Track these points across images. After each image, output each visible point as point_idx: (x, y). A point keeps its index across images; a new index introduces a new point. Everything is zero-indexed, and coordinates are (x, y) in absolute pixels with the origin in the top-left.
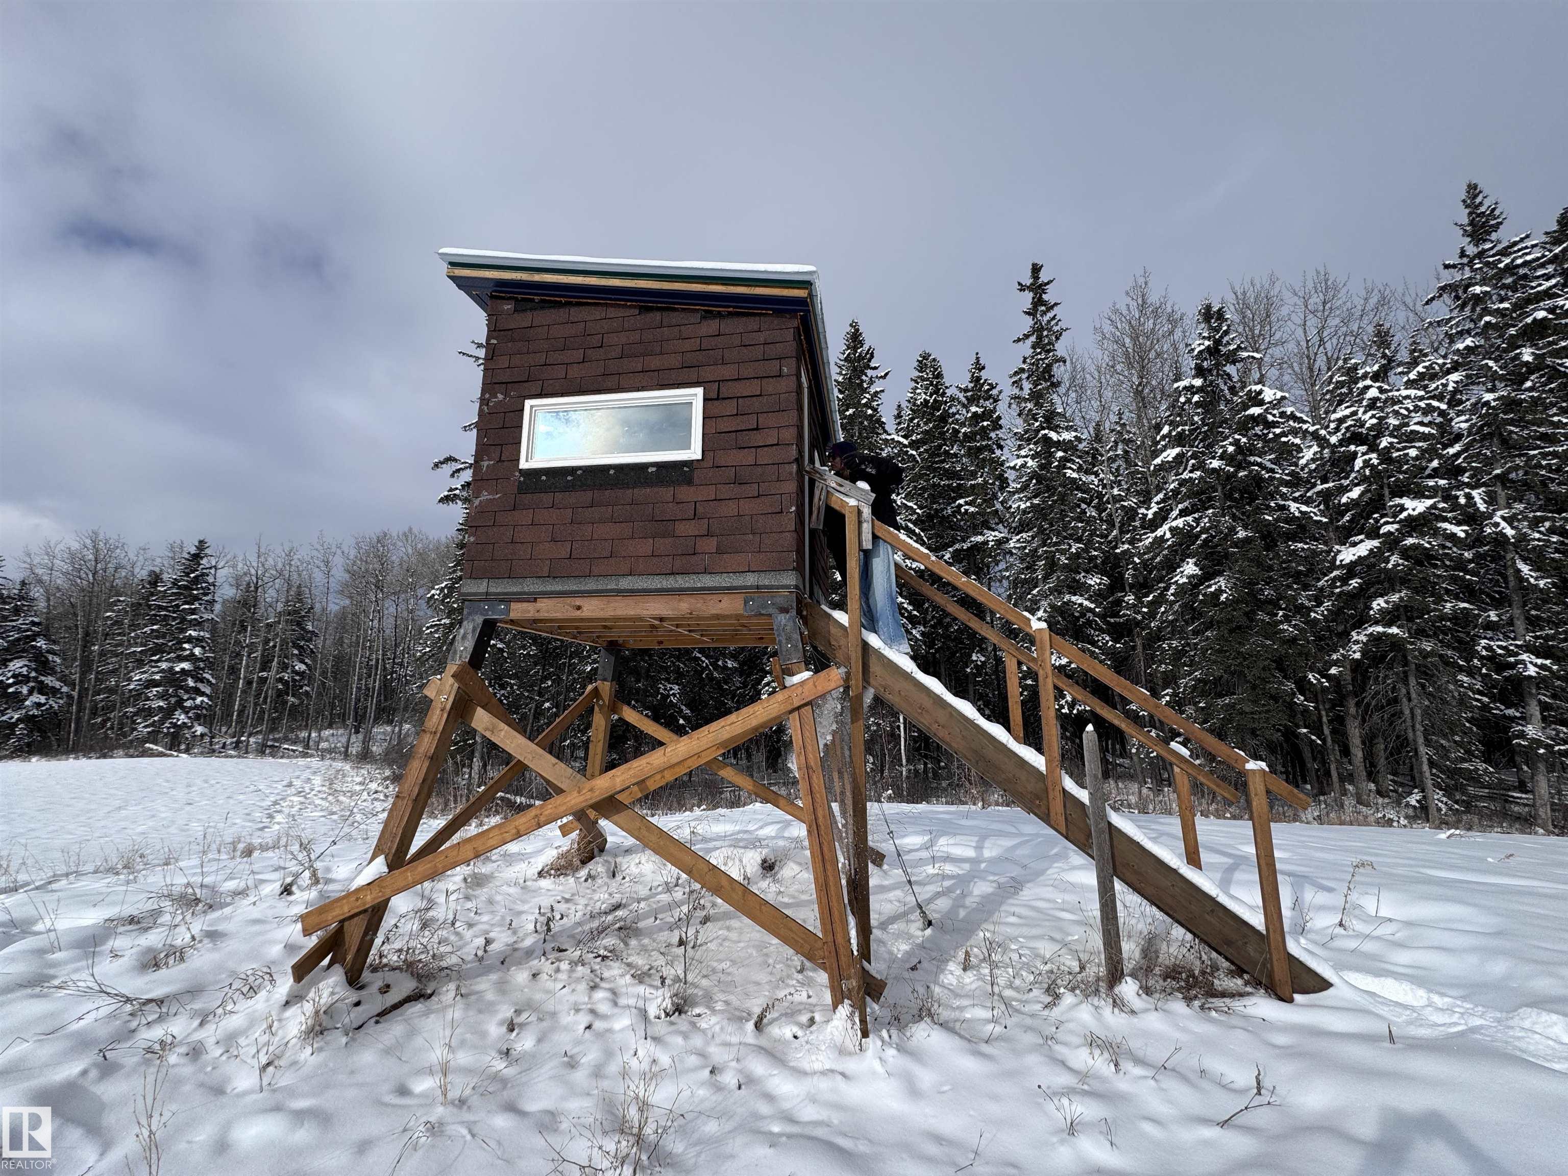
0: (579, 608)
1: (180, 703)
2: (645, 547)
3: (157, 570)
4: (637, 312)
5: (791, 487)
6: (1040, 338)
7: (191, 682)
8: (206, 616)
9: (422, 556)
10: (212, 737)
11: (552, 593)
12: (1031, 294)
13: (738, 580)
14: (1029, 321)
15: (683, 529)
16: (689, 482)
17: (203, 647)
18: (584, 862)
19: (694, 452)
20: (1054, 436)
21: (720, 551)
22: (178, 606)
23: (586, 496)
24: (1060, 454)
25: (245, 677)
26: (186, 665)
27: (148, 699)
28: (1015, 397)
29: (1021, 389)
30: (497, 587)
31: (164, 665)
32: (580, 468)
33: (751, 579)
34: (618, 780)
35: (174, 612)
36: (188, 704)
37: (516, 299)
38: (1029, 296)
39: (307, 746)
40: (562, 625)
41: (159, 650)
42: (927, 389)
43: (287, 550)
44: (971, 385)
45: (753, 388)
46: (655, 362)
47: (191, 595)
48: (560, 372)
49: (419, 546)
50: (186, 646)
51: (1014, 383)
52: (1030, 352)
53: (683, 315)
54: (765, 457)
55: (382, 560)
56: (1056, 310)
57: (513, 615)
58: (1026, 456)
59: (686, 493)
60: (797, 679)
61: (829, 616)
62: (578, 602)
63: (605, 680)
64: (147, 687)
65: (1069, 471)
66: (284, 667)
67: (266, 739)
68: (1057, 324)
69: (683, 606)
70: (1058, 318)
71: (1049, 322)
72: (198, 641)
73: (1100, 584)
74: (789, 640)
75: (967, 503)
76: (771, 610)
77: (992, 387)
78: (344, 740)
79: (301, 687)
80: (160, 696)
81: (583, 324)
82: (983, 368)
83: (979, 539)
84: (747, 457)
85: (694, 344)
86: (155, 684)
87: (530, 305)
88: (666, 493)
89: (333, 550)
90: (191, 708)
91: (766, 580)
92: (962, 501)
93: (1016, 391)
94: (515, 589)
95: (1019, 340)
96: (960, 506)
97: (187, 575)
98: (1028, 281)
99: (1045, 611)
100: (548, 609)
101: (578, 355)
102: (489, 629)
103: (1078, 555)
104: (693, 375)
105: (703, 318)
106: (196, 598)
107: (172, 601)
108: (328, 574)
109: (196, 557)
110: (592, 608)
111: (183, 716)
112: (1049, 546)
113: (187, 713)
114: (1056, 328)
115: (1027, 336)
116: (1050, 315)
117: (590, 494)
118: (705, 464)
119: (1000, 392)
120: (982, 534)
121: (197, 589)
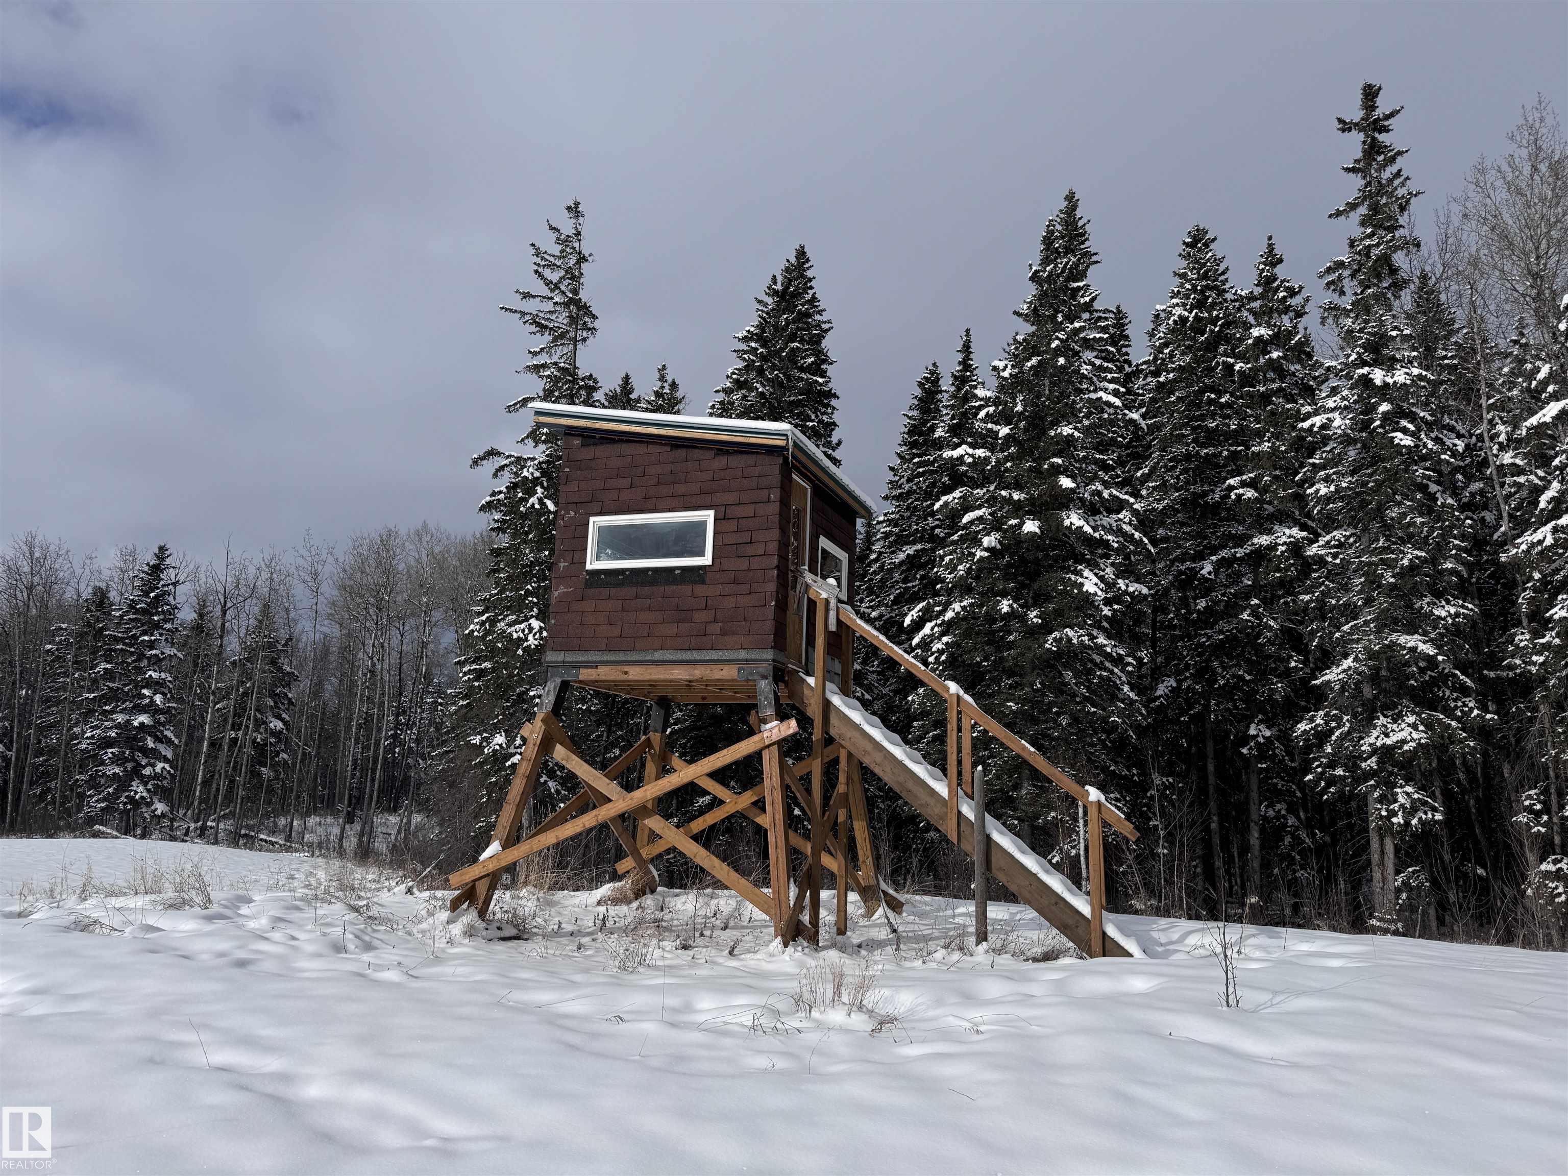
0: (626, 673)
1: (136, 771)
2: (671, 629)
3: (103, 585)
4: (669, 448)
5: (772, 587)
6: (1375, 208)
7: (150, 743)
8: (168, 651)
9: (439, 563)
10: (172, 820)
11: (608, 662)
12: (1362, 135)
13: (733, 655)
14: (1357, 181)
15: (697, 616)
16: (703, 582)
17: (164, 694)
18: (637, 896)
19: (706, 560)
20: (1378, 376)
21: (723, 633)
22: (134, 637)
23: (632, 591)
24: (1384, 407)
25: (210, 737)
26: (144, 719)
27: (102, 763)
28: (1332, 308)
29: (1342, 293)
30: (571, 657)
31: (120, 718)
32: (627, 570)
33: (742, 654)
34: (649, 793)
35: (131, 646)
36: (147, 771)
37: (583, 436)
38: (1355, 142)
39: (289, 838)
40: (616, 685)
41: (114, 696)
42: (1187, 297)
43: (267, 557)
44: (1258, 290)
45: (748, 511)
46: (681, 489)
47: (151, 621)
48: (613, 495)
49: (437, 549)
50: (145, 692)
51: (1329, 284)
52: (1357, 232)
53: (701, 452)
54: (756, 563)
55: (389, 572)
56: (1400, 162)
57: (581, 678)
58: (1333, 410)
59: (700, 590)
60: (768, 726)
61: (804, 681)
62: (626, 668)
63: (656, 731)
64: (100, 747)
65: (1399, 435)
66: (259, 723)
67: (239, 827)
68: (1403, 184)
69: (698, 672)
70: (1404, 174)
71: (1390, 181)
72: (157, 685)
73: (1457, 615)
74: (766, 698)
75: (1243, 484)
76: (756, 677)
77: (1292, 293)
78: (336, 831)
79: (277, 754)
80: (116, 760)
81: (630, 458)
82: (1280, 261)
83: (1264, 540)
84: (743, 564)
85: (707, 476)
86: (107, 743)
87: (592, 441)
88: (686, 589)
89: (324, 556)
90: (150, 778)
91: (753, 655)
92: (1232, 482)
93: (1329, 297)
94: (583, 659)
95: (1339, 213)
96: (1231, 488)
97: (146, 594)
98: (1356, 114)
99: (1356, 659)
100: (606, 673)
101: (626, 482)
102: (565, 686)
103: (1413, 568)
104: (707, 499)
105: (716, 455)
106: (157, 626)
107: (130, 630)
108: (316, 592)
109: (156, 570)
110: (636, 673)
111: (141, 788)
112: (1372, 553)
113: (145, 784)
114: (1401, 192)
115: (1352, 206)
116: (1393, 169)
117: (634, 589)
118: (714, 569)
119: (1307, 300)
120: (1270, 532)
121: (157, 613)
